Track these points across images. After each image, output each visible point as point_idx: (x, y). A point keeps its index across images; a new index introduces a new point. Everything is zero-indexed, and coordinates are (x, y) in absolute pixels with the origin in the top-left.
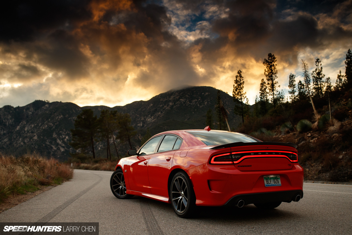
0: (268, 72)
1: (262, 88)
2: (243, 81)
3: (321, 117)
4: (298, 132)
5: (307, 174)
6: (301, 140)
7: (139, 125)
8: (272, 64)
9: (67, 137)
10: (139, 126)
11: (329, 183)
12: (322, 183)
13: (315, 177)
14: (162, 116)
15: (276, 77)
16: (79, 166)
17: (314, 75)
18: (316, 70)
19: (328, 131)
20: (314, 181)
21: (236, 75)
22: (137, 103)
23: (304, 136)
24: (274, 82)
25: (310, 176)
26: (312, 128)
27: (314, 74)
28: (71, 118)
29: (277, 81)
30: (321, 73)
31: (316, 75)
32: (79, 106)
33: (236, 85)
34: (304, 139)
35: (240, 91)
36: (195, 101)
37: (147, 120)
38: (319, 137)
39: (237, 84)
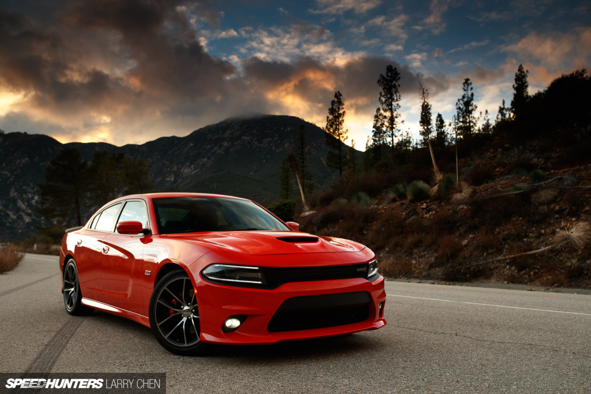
0: (385, 96)
1: (376, 124)
2: (343, 110)
3: (443, 177)
4: (408, 201)
5: (412, 269)
6: (411, 214)
7: (168, 179)
8: (393, 84)
9: (36, 198)
10: (168, 181)
11: (441, 284)
12: (431, 283)
13: (424, 274)
14: (209, 164)
15: (398, 107)
16: (47, 248)
17: (460, 106)
18: (464, 97)
19: (452, 200)
20: (421, 280)
21: (333, 100)
22: (166, 140)
23: (416, 207)
24: (395, 115)
25: (416, 272)
26: (429, 195)
27: (460, 103)
28: (45, 164)
29: (399, 114)
30: (471, 103)
31: (463, 105)
32: (59, 142)
33: (331, 117)
34: (415, 212)
35: (338, 127)
36: (267, 140)
37: (182, 171)
38: (438, 210)
39: (333, 115)
